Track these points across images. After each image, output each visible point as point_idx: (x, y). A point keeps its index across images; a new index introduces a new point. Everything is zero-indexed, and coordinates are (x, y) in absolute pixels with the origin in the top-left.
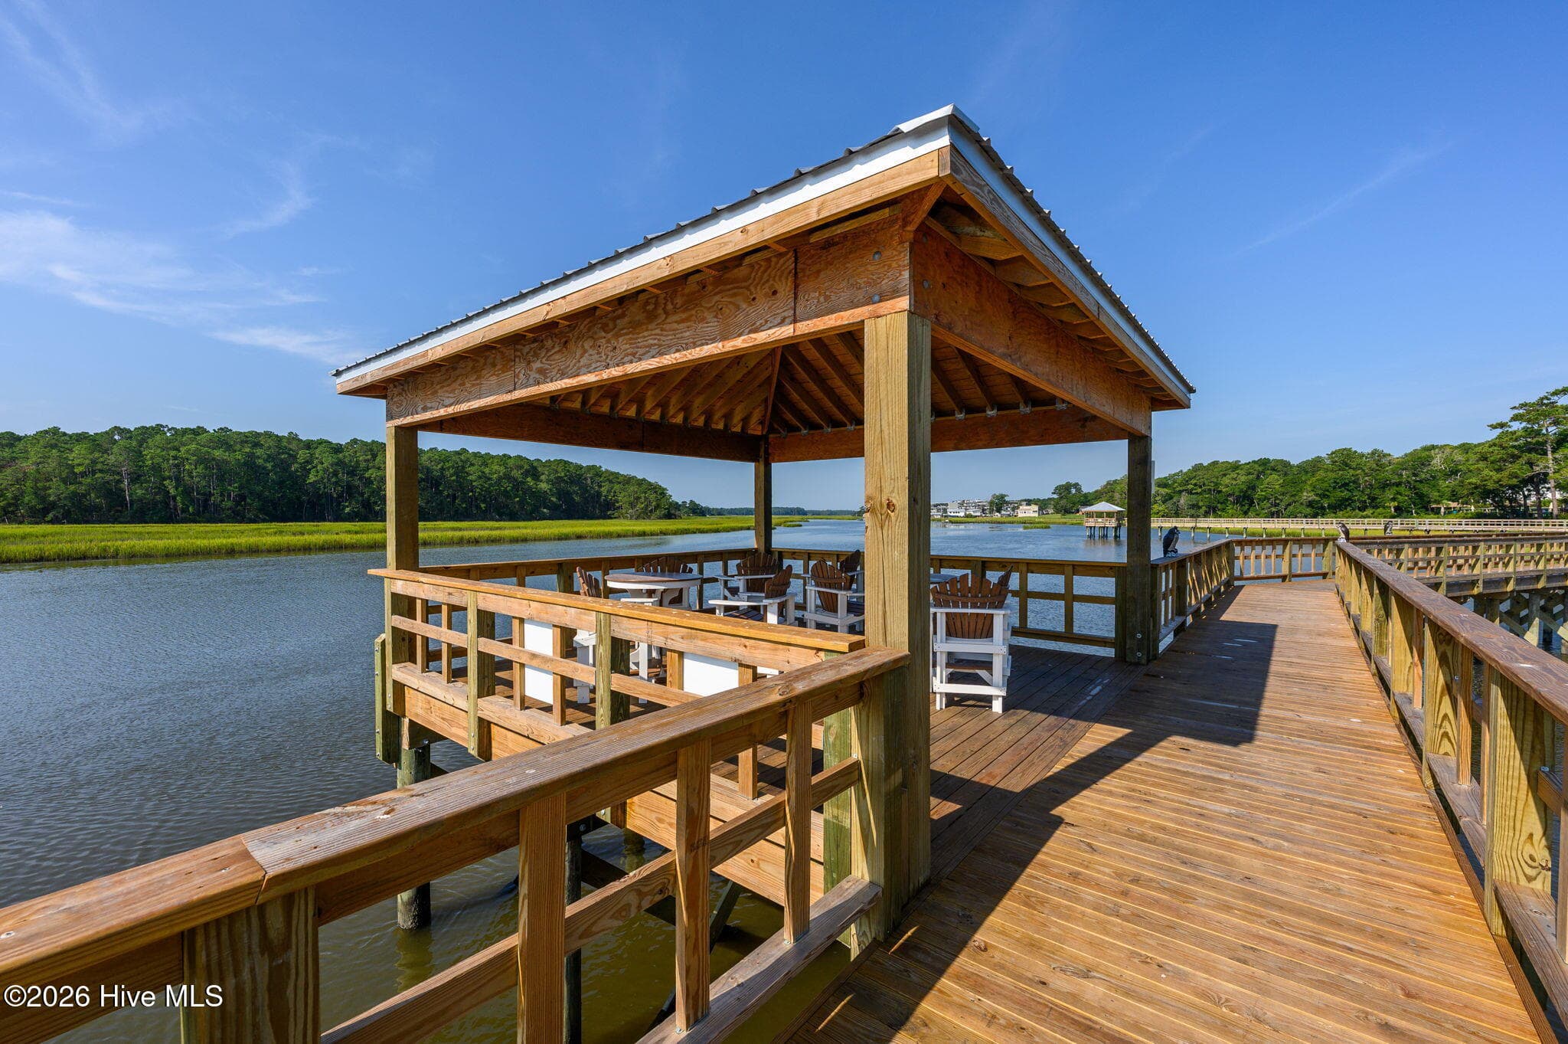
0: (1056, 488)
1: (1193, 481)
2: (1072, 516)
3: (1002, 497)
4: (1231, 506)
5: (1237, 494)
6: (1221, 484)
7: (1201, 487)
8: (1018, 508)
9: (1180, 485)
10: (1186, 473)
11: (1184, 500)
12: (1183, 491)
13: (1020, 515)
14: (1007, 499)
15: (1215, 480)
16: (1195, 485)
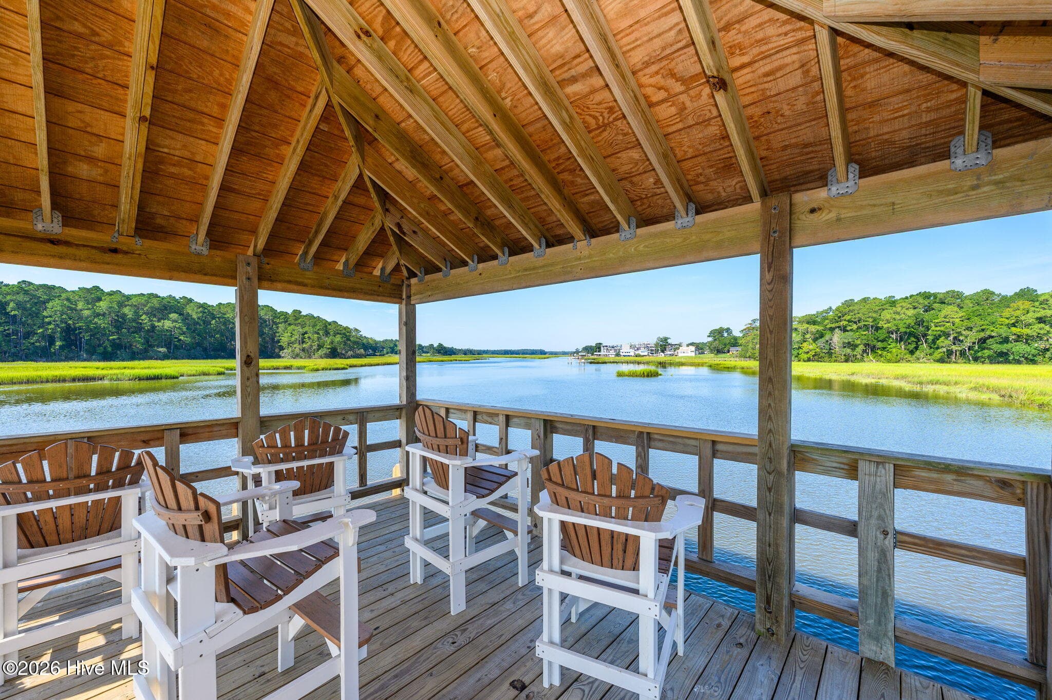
0: (711, 332)
1: (848, 317)
2: (723, 355)
3: (666, 339)
4: (893, 345)
5: (902, 330)
6: (880, 319)
7: (855, 323)
8: (678, 349)
9: (832, 322)
10: (837, 309)
11: (837, 338)
12: (836, 327)
13: (680, 355)
14: (669, 341)
15: (874, 315)
16: (849, 321)
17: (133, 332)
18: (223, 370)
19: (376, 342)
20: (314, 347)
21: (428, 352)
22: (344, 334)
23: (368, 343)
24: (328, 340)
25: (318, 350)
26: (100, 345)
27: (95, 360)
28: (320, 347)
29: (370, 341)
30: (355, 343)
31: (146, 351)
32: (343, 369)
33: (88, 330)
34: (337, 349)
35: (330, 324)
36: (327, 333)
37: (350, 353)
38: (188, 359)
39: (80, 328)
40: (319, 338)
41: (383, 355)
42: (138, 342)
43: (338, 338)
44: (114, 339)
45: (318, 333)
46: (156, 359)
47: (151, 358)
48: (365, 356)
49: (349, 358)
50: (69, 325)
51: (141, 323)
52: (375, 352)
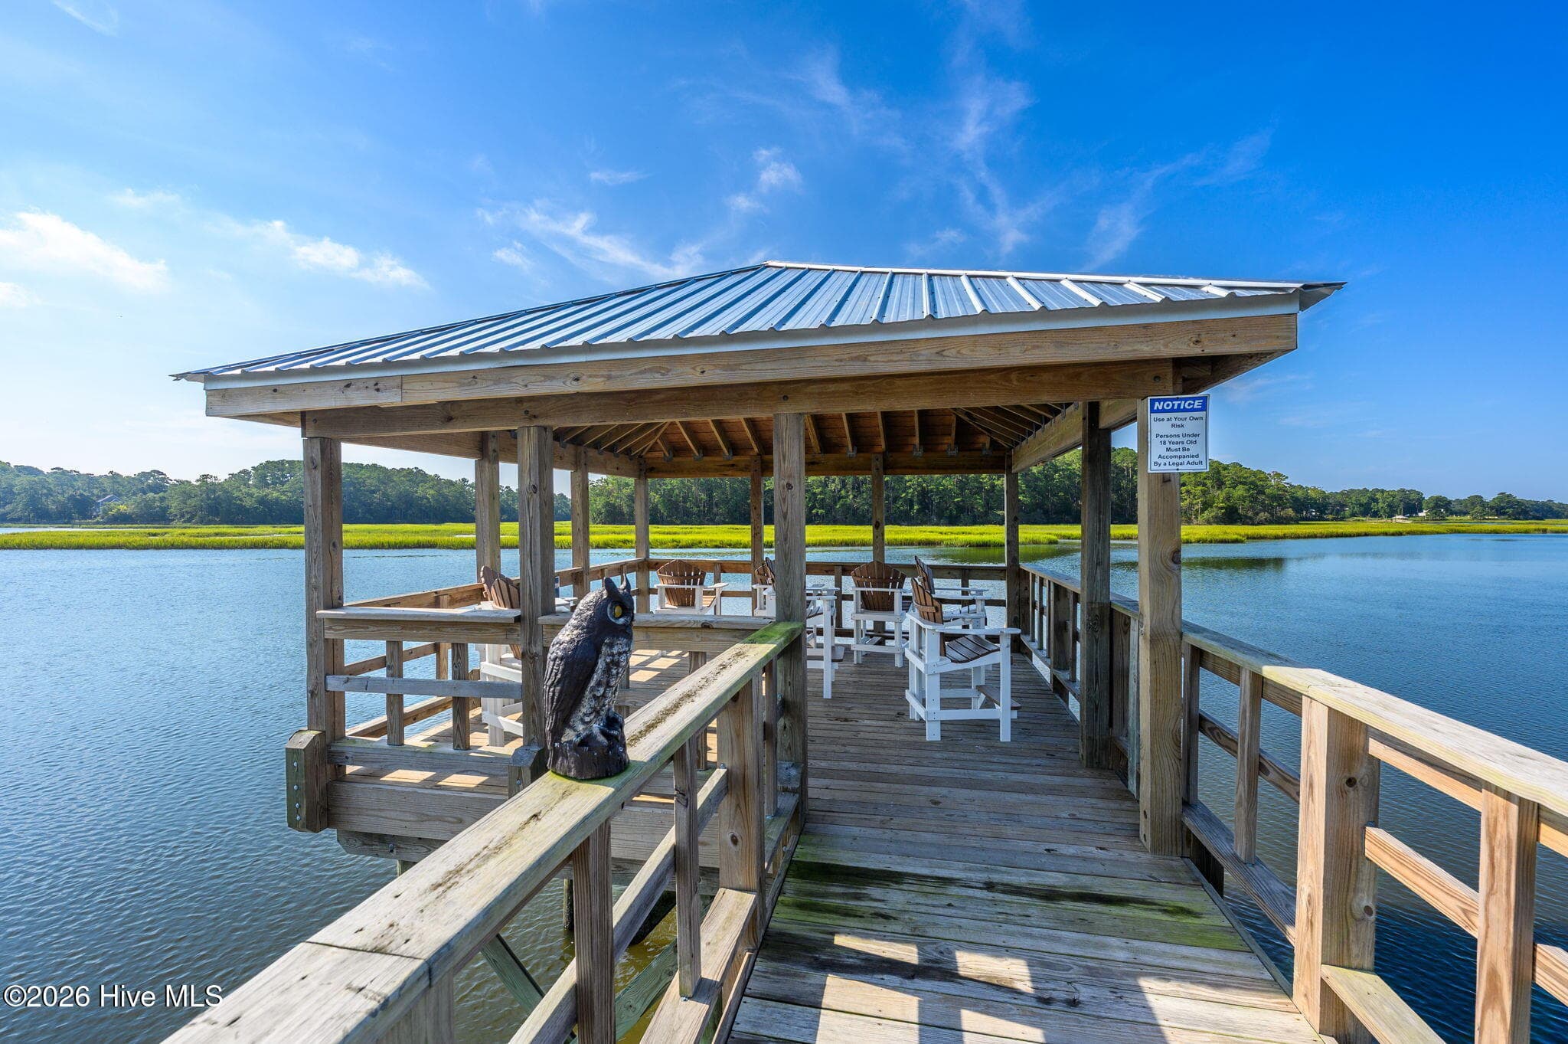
17: (975, 493)
18: (1055, 538)
19: (1325, 497)
20: (1197, 507)
21: (1465, 514)
22: (1252, 483)
23: (1307, 498)
24: (1221, 495)
25: (1203, 511)
26: (947, 509)
27: (943, 525)
28: (1206, 505)
29: (1311, 493)
30: (1274, 498)
31: (986, 514)
32: (1236, 541)
33: (938, 492)
34: (1237, 510)
35: (1225, 468)
36: (1220, 484)
37: (1263, 515)
38: (1027, 523)
39: (932, 491)
40: (1204, 493)
41: (1342, 519)
42: (979, 504)
43: (1240, 491)
44: (958, 502)
45: (1204, 485)
46: (995, 524)
47: (989, 523)
48: (1296, 521)
49: (1260, 523)
50: (923, 488)
51: (981, 483)
52: (1322, 512)
